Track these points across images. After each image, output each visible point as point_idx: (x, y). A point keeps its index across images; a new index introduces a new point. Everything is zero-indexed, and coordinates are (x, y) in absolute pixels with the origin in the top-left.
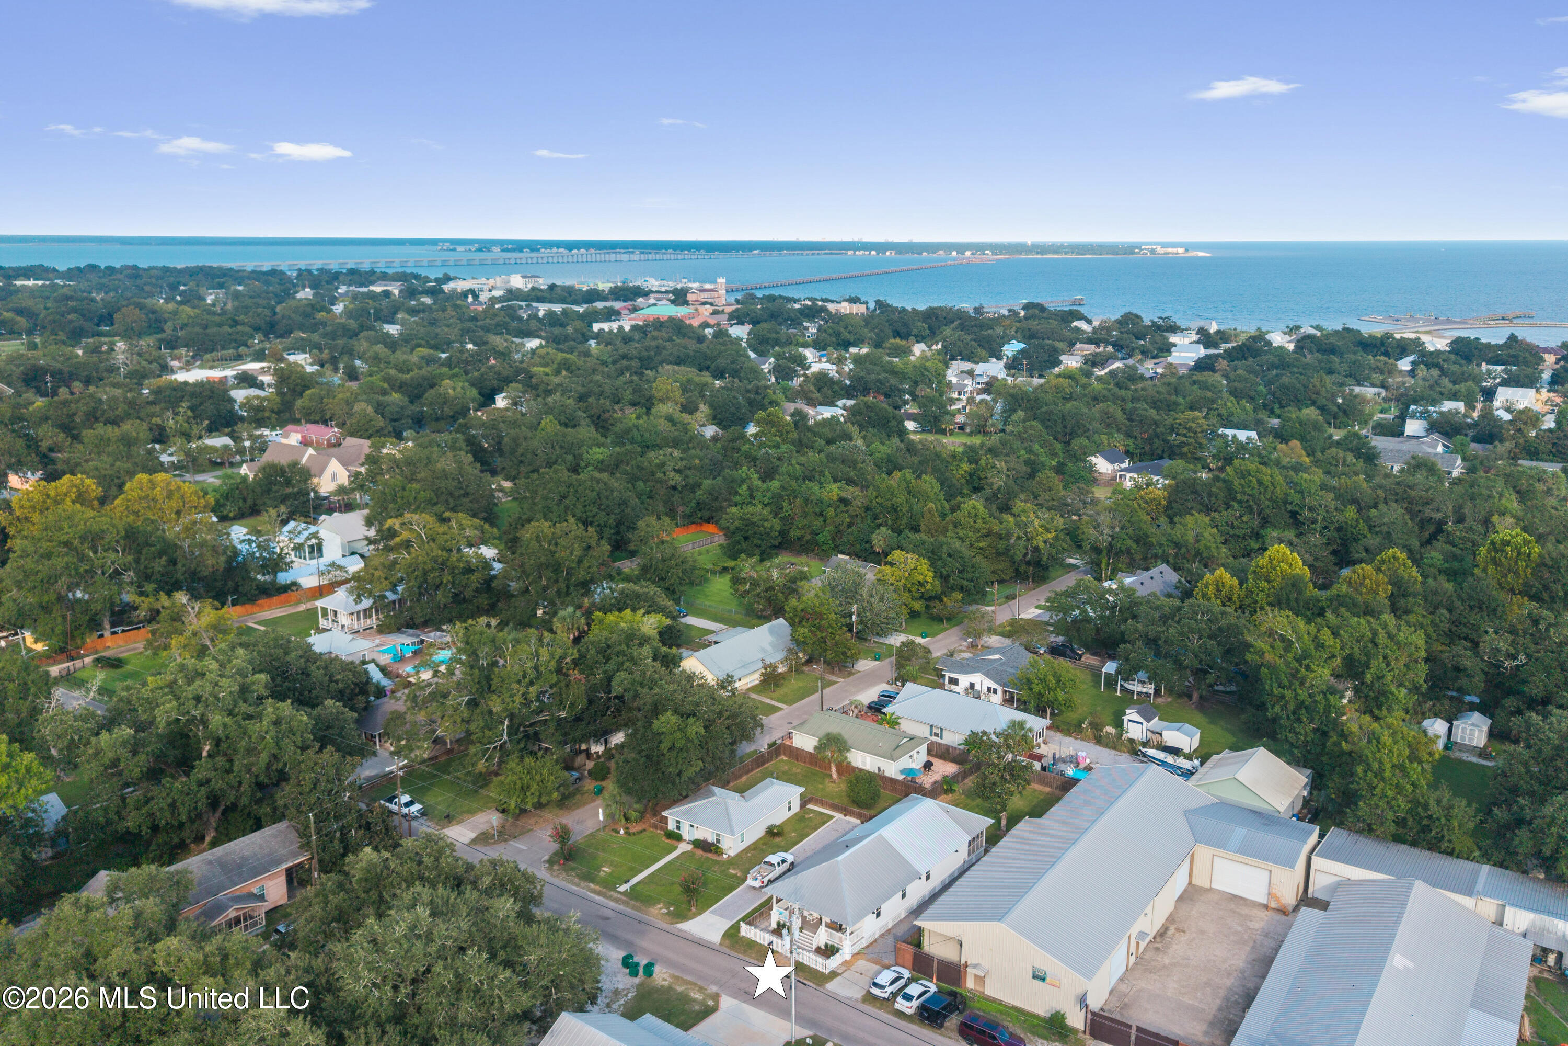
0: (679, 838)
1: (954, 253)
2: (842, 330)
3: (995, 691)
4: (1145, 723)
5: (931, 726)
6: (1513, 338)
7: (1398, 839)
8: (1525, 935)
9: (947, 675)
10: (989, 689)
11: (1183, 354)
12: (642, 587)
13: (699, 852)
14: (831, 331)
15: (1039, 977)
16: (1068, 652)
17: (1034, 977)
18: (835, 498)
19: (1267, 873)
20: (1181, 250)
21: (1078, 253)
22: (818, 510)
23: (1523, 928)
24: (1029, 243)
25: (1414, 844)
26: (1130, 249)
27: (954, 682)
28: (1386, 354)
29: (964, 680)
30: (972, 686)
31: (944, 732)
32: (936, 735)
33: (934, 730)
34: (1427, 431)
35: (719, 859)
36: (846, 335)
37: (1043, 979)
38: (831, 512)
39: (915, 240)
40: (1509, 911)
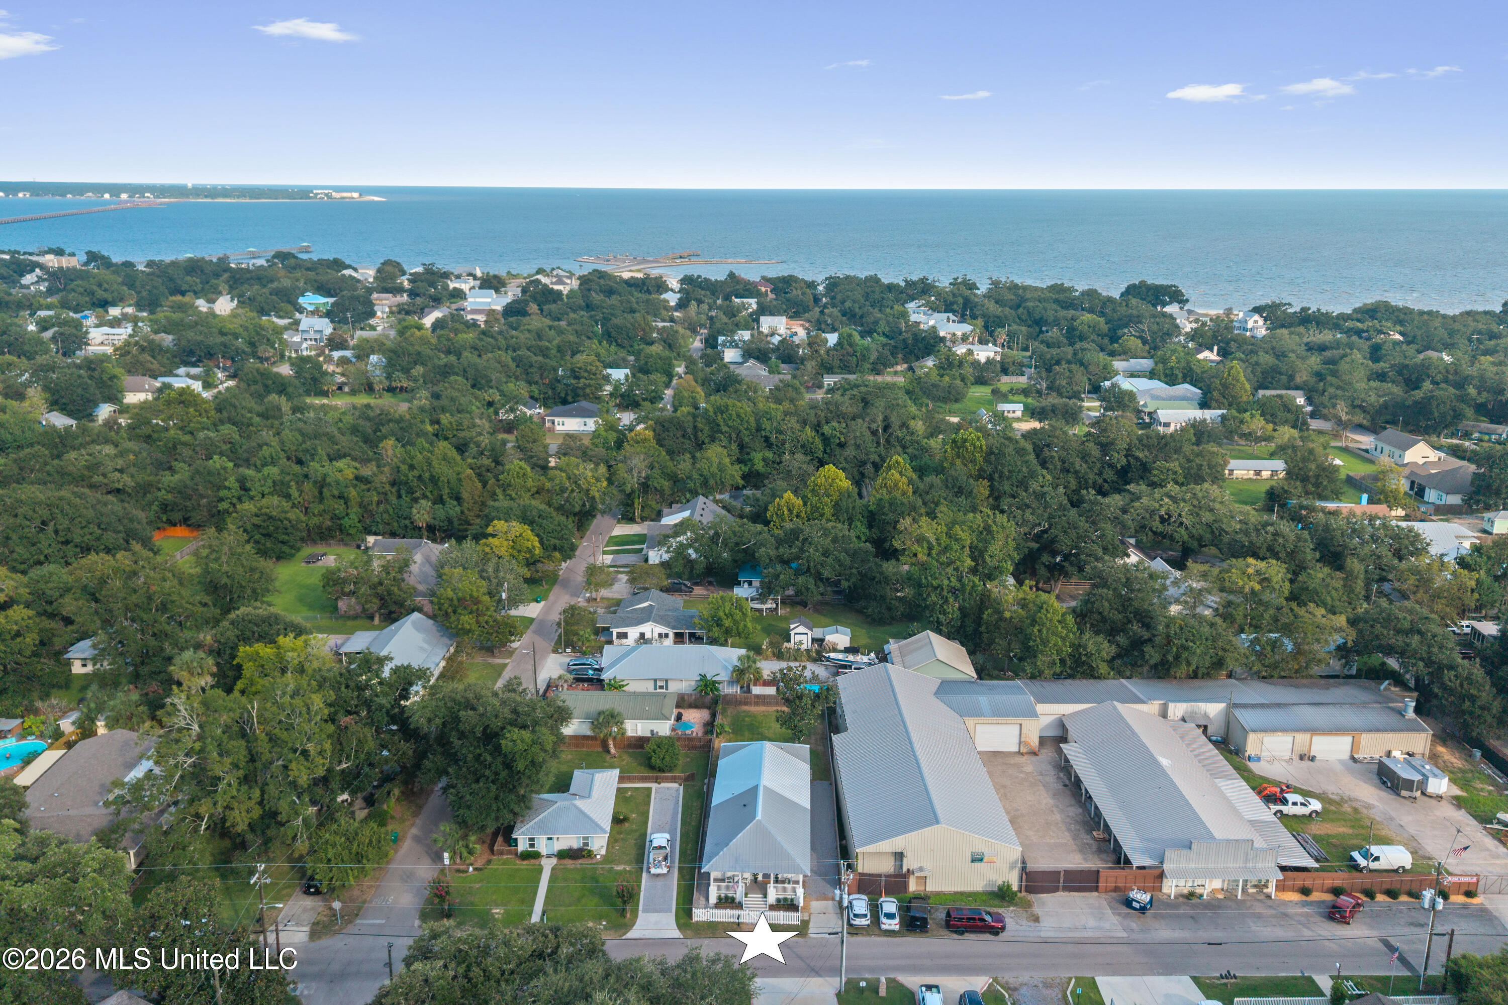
0: (536, 856)
1: (107, 196)
2: (95, 288)
3: (667, 636)
4: (810, 633)
5: (655, 681)
6: (731, 275)
7: (1057, 676)
8: (1183, 720)
9: (615, 631)
10: (660, 635)
11: (478, 300)
12: (255, 608)
13: (569, 863)
14: (82, 290)
15: (977, 859)
16: (683, 587)
17: (973, 861)
18: (351, 476)
19: (1018, 727)
20: (356, 195)
21: (251, 198)
22: (336, 493)
23: (1180, 716)
24: (190, 185)
25: (1071, 677)
26: (304, 193)
27: (624, 636)
28: (649, 292)
29: (633, 633)
30: (642, 635)
31: (670, 683)
32: (661, 687)
33: (659, 684)
34: (743, 356)
35: (594, 861)
36: (100, 294)
37: (981, 860)
38: (353, 493)
39: (38, 180)
40: (1171, 706)
